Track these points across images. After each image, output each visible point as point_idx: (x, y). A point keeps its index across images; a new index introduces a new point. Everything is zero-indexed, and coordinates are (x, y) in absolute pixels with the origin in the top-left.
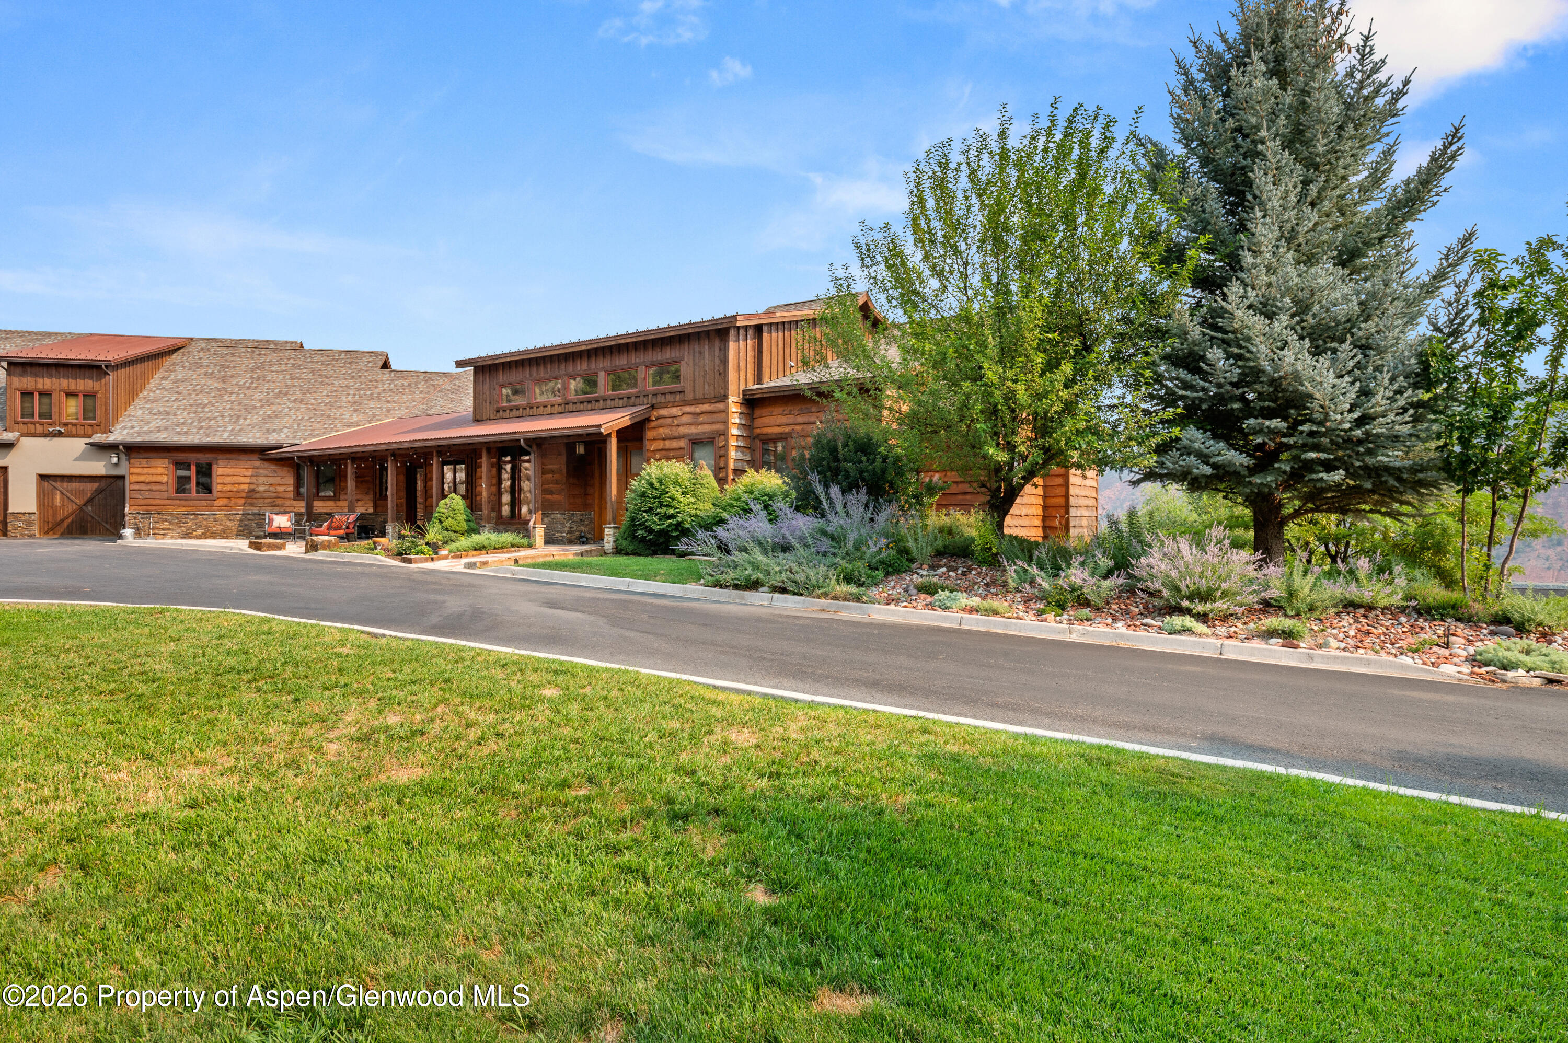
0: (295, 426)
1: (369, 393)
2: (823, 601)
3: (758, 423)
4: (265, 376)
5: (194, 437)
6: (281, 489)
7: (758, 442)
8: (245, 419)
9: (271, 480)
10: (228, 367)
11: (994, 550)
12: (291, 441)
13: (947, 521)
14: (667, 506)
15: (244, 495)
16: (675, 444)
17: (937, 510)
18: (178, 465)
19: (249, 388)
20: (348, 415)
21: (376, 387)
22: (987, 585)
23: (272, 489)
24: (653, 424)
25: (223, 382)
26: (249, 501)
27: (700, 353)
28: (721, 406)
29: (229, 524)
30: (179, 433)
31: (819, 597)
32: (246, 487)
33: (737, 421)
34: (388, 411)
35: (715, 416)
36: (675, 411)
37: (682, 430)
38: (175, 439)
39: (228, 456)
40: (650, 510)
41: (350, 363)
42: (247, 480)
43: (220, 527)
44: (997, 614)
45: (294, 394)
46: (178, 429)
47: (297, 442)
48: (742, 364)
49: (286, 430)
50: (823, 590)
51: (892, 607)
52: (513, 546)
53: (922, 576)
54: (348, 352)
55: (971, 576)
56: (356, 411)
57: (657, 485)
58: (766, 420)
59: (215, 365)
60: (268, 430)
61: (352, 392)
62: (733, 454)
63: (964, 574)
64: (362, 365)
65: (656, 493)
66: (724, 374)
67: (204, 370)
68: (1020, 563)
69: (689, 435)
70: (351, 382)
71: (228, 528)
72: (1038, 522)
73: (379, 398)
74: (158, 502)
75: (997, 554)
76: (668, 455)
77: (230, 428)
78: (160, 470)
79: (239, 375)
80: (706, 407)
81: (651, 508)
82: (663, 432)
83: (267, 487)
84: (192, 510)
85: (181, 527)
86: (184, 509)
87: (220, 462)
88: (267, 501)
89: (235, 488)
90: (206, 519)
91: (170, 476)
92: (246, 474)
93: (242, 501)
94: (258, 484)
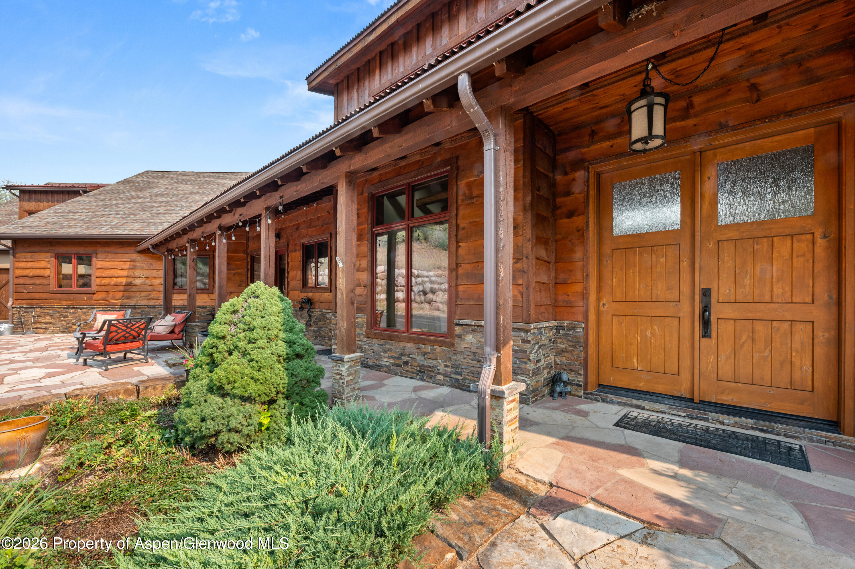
4: (178, 187)
6: (154, 282)
9: (146, 273)
15: (122, 288)
18: (61, 258)
19: (159, 195)
23: (148, 282)
26: (126, 294)
30: (62, 227)
32: (124, 281)
39: (107, 249)
42: (125, 273)
74: (41, 296)
78: (43, 264)
83: (143, 280)
84: (72, 304)
85: (61, 321)
86: (65, 303)
87: (99, 255)
88: (143, 294)
89: (113, 281)
90: (85, 313)
91: (53, 270)
92: (123, 267)
93: (120, 294)
94: (135, 277)
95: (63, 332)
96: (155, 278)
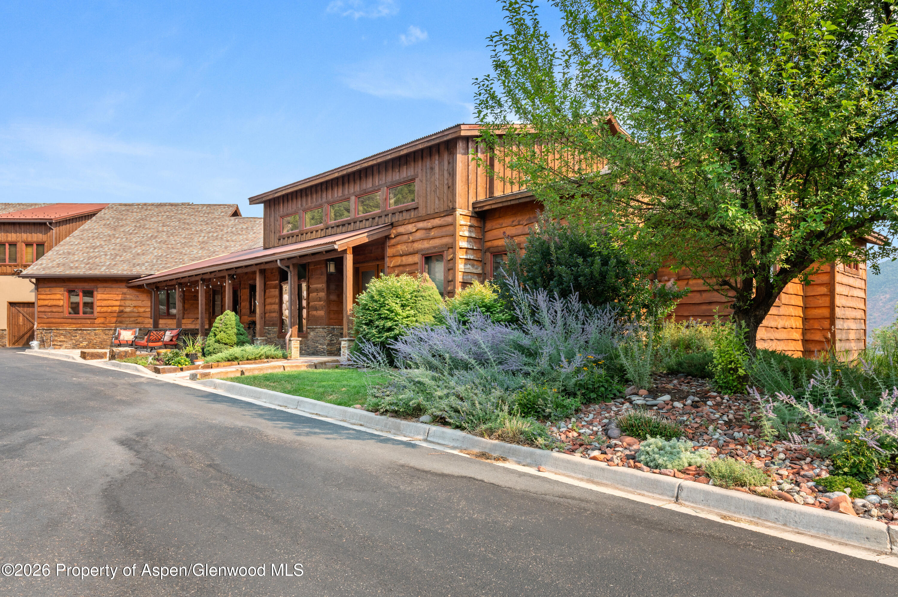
0: (155, 261)
1: (215, 235)
2: (486, 440)
3: (489, 235)
4: (145, 225)
5: (82, 271)
6: (142, 310)
7: (489, 255)
8: (121, 257)
9: (134, 303)
10: (122, 219)
11: (741, 372)
12: (148, 273)
13: (684, 333)
14: (386, 318)
15: (116, 315)
16: (411, 259)
17: (677, 321)
18: (71, 292)
19: (131, 234)
20: (195, 252)
21: (222, 230)
22: (729, 424)
23: (135, 310)
24: (393, 242)
25: (115, 230)
26: (119, 319)
27: (432, 169)
28: (449, 219)
29: (105, 337)
30: (71, 268)
31: (482, 435)
32: (117, 309)
33: (467, 234)
34: (226, 248)
35: (444, 229)
36: (411, 228)
37: (418, 246)
38: (67, 272)
39: (105, 285)
40: (370, 323)
41: (208, 213)
42: (118, 303)
43: (99, 340)
44: (743, 485)
45: (161, 237)
46: (72, 265)
47: (152, 272)
48: (472, 177)
49: (146, 264)
50: (489, 425)
51: (577, 457)
52: (267, 357)
53: (636, 407)
54: (209, 205)
55: (706, 409)
56: (202, 248)
57: (376, 298)
58: (498, 233)
59: (113, 218)
60: (134, 264)
61: (203, 235)
62: (461, 266)
63: (695, 405)
64: (216, 214)
65: (376, 306)
66: (452, 188)
67: (104, 222)
68: (782, 396)
69: (422, 250)
70: (205, 227)
71: (104, 340)
72: (797, 335)
73: (222, 238)
74: (57, 320)
75: (745, 378)
76: (401, 269)
77: (108, 264)
78: (58, 296)
79: (127, 224)
80: (437, 222)
81: (371, 321)
82: (402, 248)
83: (132, 309)
84: (80, 327)
85: (72, 339)
86: (74, 326)
87: (99, 290)
88: (132, 319)
89: (109, 309)
90: (89, 334)
91: (66, 301)
92: (117, 298)
93: (114, 320)
94: (125, 307)
95: (73, 348)
96: (140, 307)
